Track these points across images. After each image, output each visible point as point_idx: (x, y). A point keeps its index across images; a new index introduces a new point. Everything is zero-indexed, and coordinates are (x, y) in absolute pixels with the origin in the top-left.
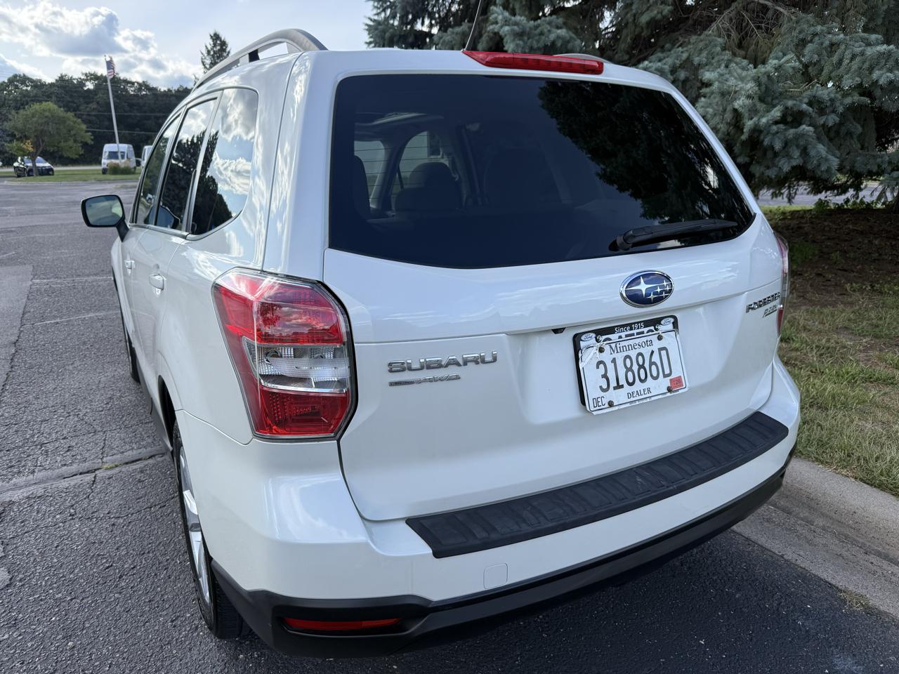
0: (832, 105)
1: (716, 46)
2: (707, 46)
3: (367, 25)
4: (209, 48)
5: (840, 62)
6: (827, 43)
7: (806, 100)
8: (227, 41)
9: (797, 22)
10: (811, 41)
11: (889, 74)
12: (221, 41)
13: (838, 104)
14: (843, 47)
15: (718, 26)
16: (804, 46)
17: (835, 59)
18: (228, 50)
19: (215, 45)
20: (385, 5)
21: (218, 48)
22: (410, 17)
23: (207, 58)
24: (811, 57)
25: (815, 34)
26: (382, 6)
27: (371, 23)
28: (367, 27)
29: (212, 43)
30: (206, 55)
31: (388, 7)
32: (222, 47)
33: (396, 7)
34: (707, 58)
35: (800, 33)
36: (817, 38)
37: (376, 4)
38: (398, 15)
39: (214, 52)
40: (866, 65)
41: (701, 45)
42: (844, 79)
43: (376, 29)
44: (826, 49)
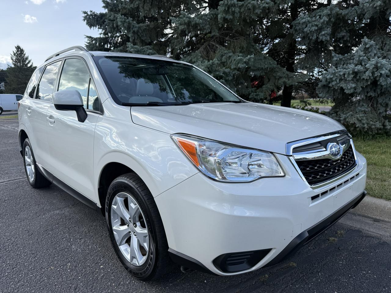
0: (229, 74)
1: (199, 56)
2: (196, 56)
3: (86, 45)
4: (15, 52)
5: (231, 61)
6: (228, 56)
7: (222, 72)
8: (24, 49)
9: (221, 49)
10: (224, 55)
11: (242, 65)
12: (20, 49)
13: (231, 73)
14: (232, 57)
15: (200, 50)
16: (223, 57)
17: (230, 61)
18: (24, 53)
19: (18, 51)
20: (92, 39)
21: (19, 52)
22: (102, 44)
23: (14, 57)
24: (224, 60)
25: (225, 54)
26: (91, 40)
27: (87, 44)
28: (86, 46)
29: (16, 50)
30: (13, 55)
31: (94, 40)
32: (21, 52)
33: (97, 40)
34: (196, 60)
35: (222, 52)
36: (226, 55)
37: (89, 39)
38: (98, 43)
39: (17, 54)
40: (237, 63)
41: (194, 56)
42: (232, 66)
43: (90, 47)
44: (228, 58)
